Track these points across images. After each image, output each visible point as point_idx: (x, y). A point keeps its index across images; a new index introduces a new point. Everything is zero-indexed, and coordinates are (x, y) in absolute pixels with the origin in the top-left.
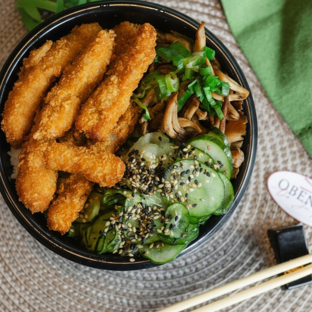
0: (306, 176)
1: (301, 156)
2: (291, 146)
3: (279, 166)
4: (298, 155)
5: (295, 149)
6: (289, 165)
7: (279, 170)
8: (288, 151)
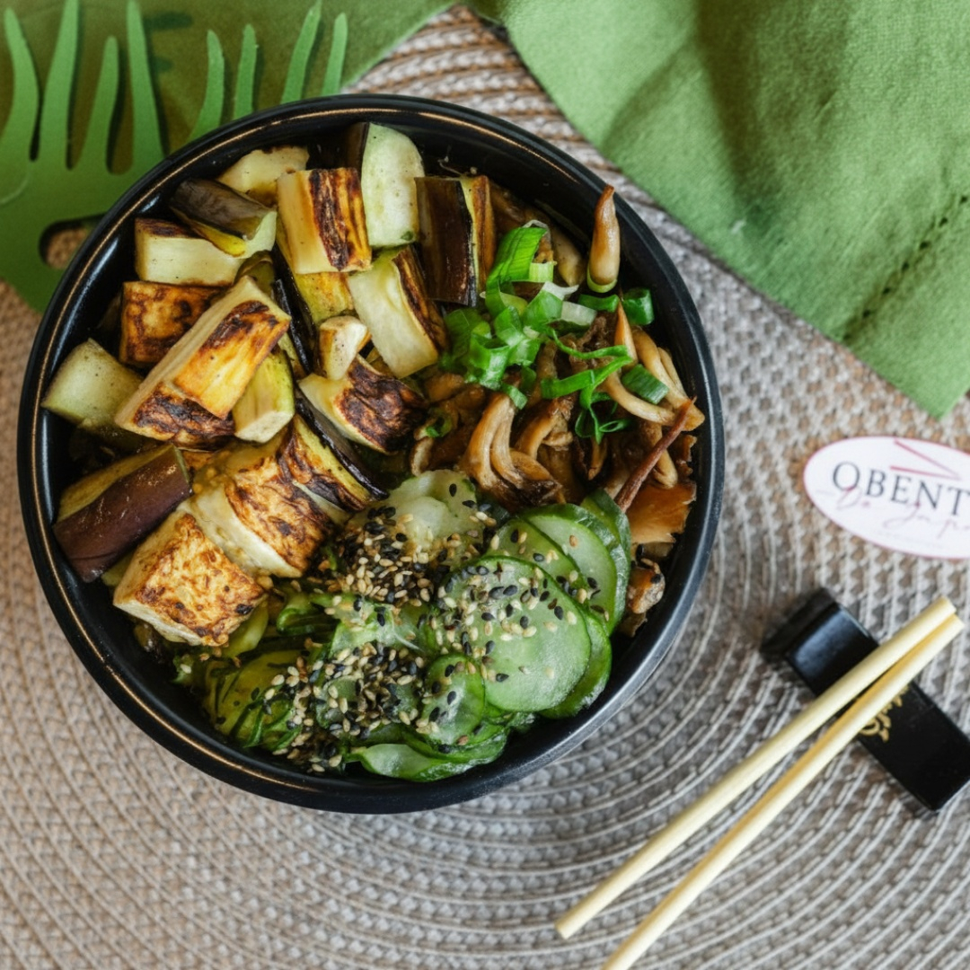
0: (895, 434)
1: (867, 387)
2: (832, 371)
3: (818, 434)
4: (856, 389)
5: (844, 376)
6: (844, 422)
7: (824, 445)
8: (829, 388)
